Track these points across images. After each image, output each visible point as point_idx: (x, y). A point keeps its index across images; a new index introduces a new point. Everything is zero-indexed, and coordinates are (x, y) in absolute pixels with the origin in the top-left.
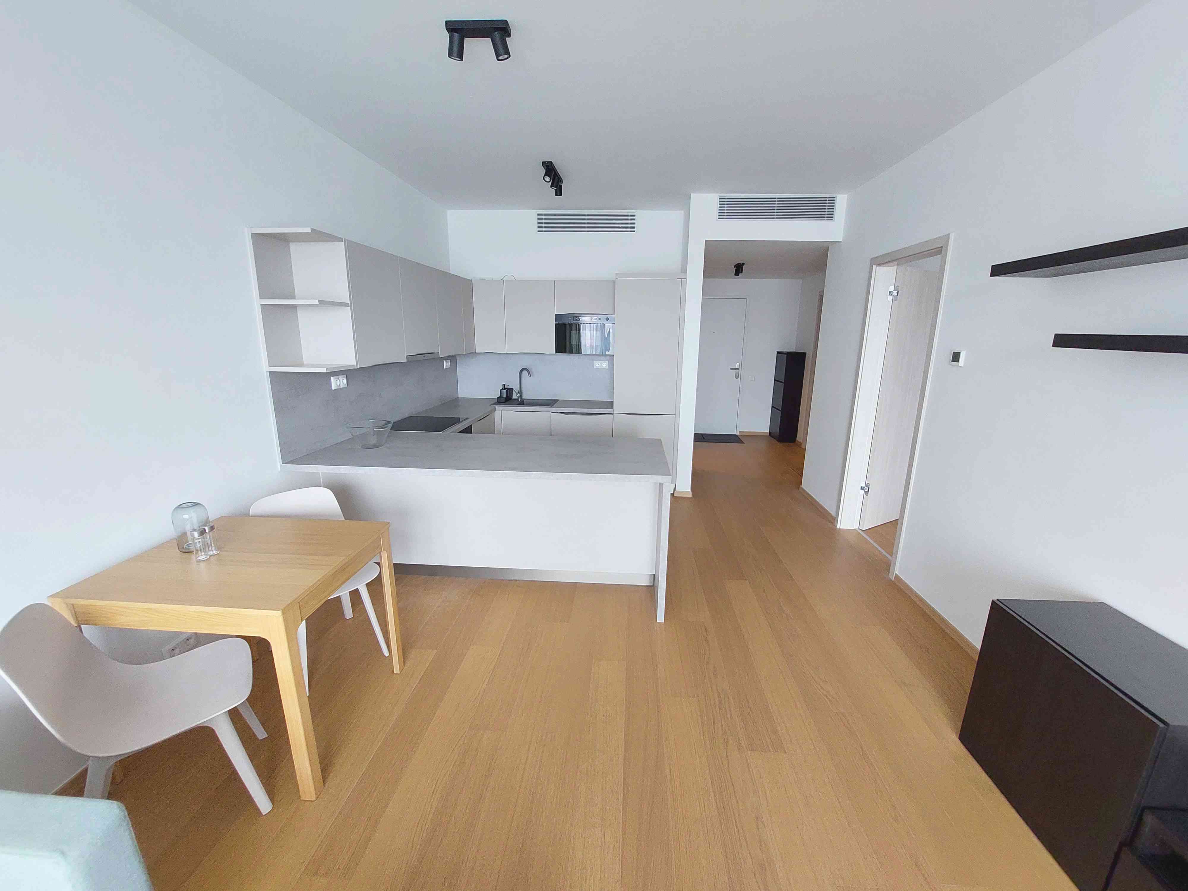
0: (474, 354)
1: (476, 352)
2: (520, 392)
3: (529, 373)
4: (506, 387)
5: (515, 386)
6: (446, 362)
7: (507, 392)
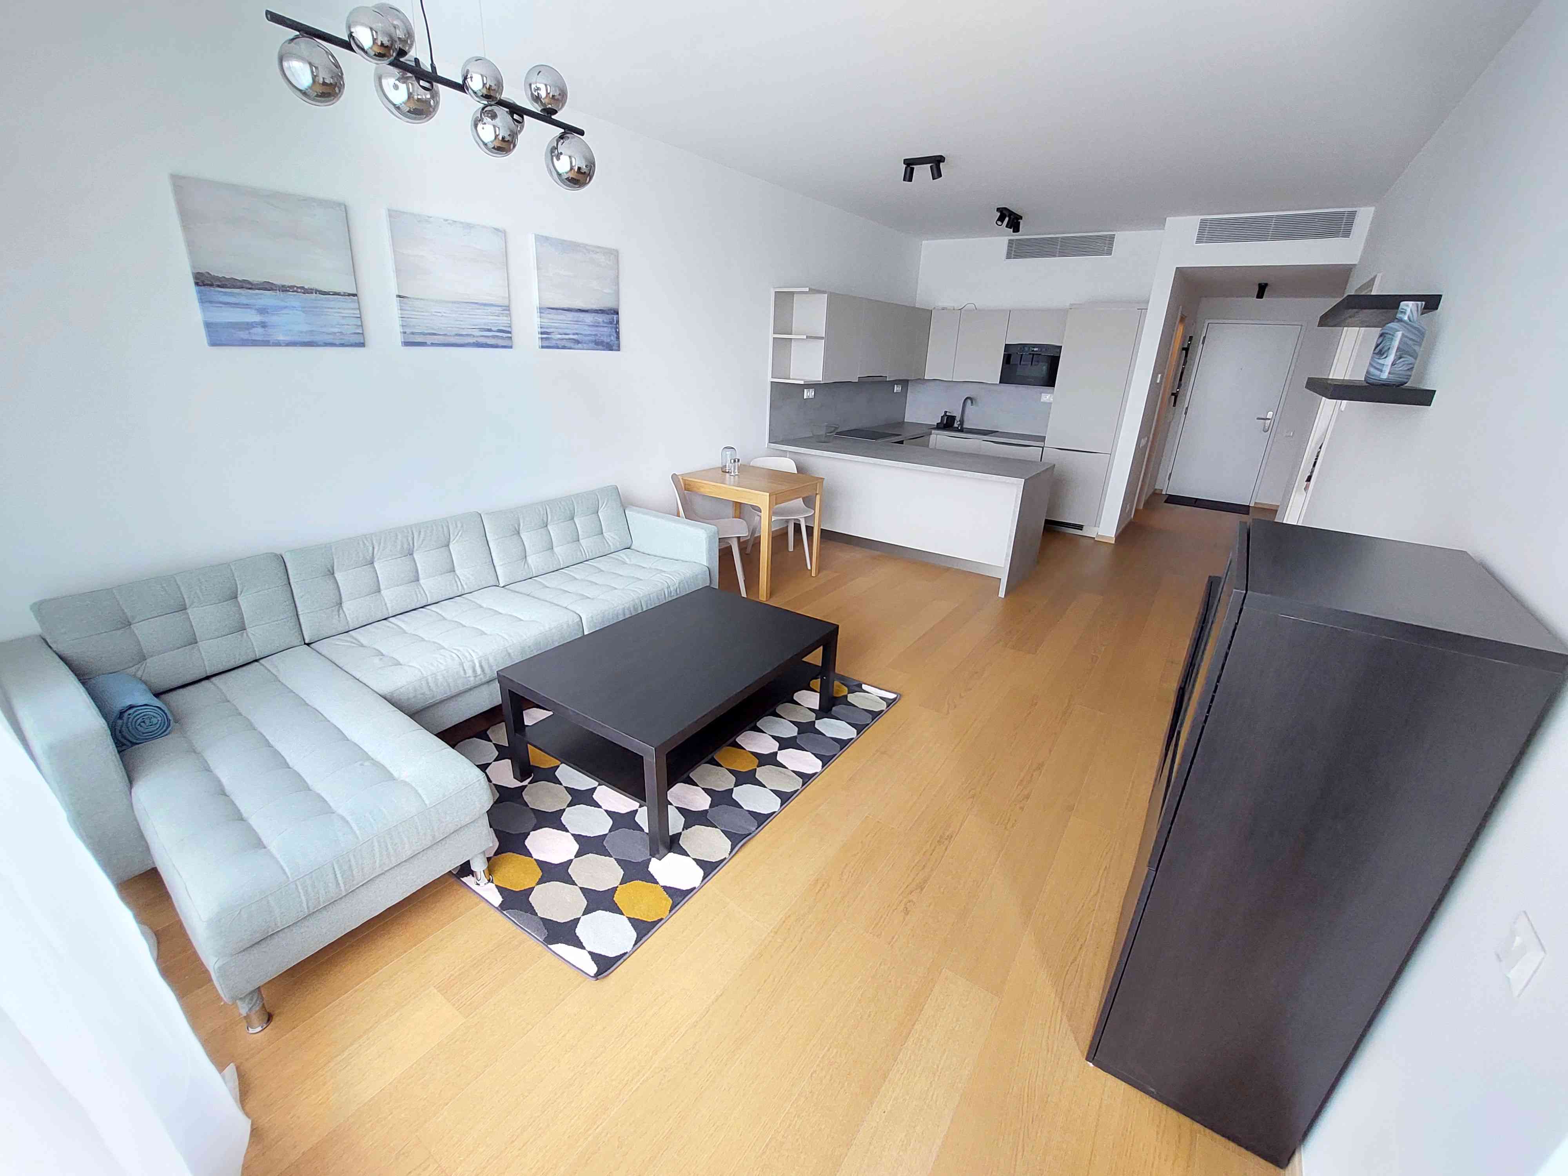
0: (922, 381)
1: (925, 378)
2: (962, 422)
3: (972, 402)
4: (948, 414)
5: (958, 415)
6: (897, 387)
7: (947, 418)
